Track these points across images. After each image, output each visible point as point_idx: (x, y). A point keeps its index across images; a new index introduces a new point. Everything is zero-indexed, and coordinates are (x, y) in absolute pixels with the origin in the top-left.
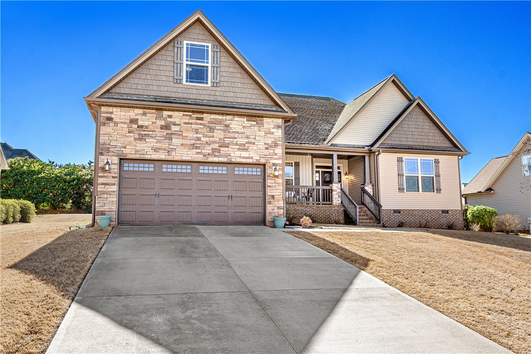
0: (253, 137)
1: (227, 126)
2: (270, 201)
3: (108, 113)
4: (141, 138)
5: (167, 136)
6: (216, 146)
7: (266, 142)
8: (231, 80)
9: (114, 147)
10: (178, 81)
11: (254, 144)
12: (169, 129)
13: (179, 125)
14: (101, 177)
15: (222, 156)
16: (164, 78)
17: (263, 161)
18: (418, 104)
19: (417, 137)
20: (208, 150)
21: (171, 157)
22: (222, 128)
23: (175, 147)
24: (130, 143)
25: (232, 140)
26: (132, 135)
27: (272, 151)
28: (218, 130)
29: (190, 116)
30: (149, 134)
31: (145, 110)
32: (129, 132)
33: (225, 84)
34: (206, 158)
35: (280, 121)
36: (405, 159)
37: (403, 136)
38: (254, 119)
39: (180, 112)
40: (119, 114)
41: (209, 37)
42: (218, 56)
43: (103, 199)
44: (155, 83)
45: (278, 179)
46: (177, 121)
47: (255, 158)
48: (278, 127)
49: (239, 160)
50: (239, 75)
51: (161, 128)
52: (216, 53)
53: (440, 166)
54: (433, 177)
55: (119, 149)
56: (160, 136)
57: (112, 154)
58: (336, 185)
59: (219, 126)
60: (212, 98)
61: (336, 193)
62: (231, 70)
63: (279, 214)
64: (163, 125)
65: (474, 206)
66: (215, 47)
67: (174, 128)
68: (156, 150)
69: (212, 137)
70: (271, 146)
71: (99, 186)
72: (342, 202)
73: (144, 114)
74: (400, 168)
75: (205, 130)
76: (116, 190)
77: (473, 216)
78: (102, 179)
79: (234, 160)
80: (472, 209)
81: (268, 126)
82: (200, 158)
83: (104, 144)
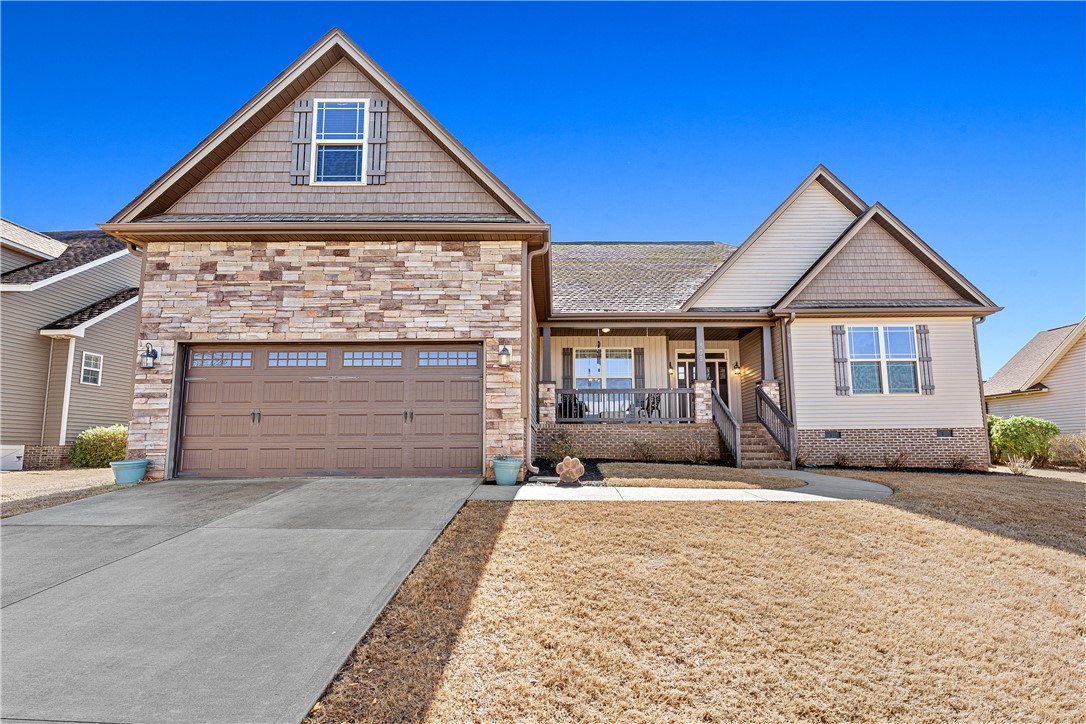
0: (456, 284)
1: (400, 264)
2: (492, 423)
3: (159, 254)
4: (222, 301)
5: (274, 293)
6: (374, 308)
7: (485, 293)
8: (410, 167)
9: (167, 320)
10: (300, 181)
11: (457, 298)
12: (276, 279)
13: (297, 268)
14: (141, 382)
15: (386, 329)
16: (272, 177)
17: (476, 335)
18: (876, 218)
19: (876, 283)
20: (356, 317)
21: (279, 335)
22: (389, 269)
23: (288, 315)
24: (198, 312)
25: (409, 293)
26: (204, 294)
27: (498, 313)
28: (380, 273)
29: (321, 248)
30: (235, 292)
31: (230, 244)
32: (198, 290)
33: (398, 178)
34: (352, 334)
35: (517, 247)
36: (849, 329)
37: (843, 283)
38: (458, 245)
39: (301, 243)
40: (180, 254)
41: (367, 86)
42: (384, 122)
43: (144, 426)
44: (254, 188)
45: (510, 373)
46: (294, 261)
47: (460, 329)
48: (514, 259)
49: (423, 335)
50: (428, 157)
51: (262, 278)
52: (378, 115)
53: (931, 339)
54: (914, 363)
55: (178, 325)
56: (259, 293)
57: (163, 335)
58: (703, 385)
59: (381, 265)
60: (368, 209)
61: (702, 400)
62: (411, 147)
63: (512, 452)
64: (264, 272)
65: (1007, 417)
66: (378, 103)
67: (287, 276)
68: (249, 322)
69: (365, 289)
70: (497, 302)
71: (136, 401)
72: (714, 417)
73: (230, 252)
74: (838, 347)
75: (351, 276)
76: (167, 407)
77: (1004, 434)
78: (142, 386)
79: (411, 336)
80: (1003, 421)
81: (490, 258)
82: (340, 335)
83: (150, 316)
